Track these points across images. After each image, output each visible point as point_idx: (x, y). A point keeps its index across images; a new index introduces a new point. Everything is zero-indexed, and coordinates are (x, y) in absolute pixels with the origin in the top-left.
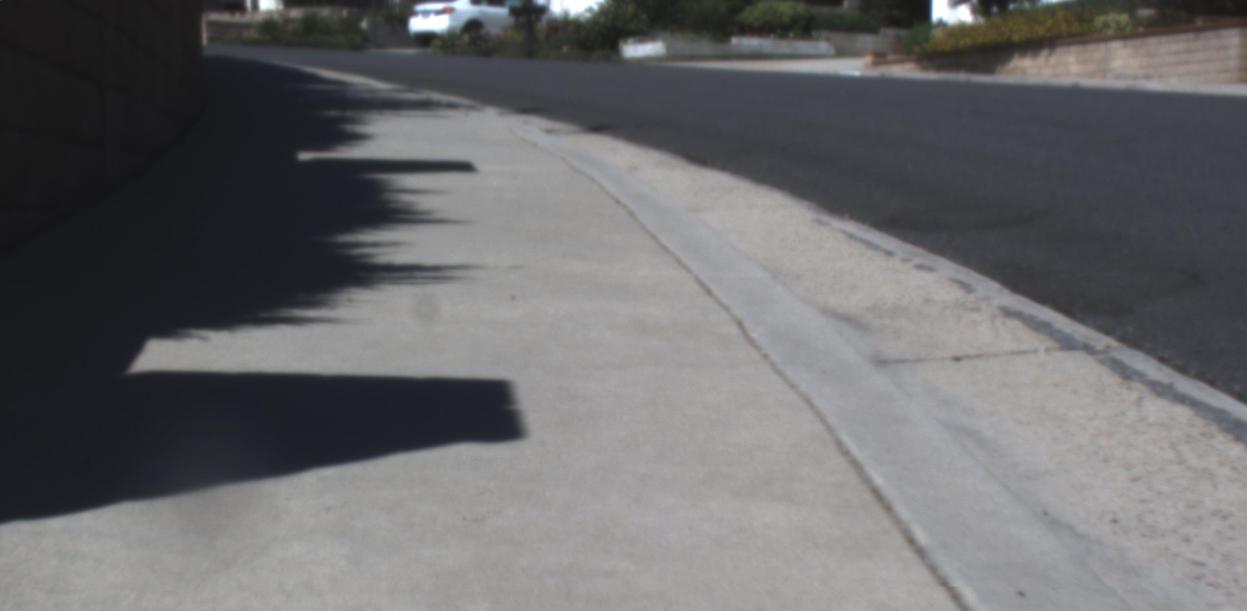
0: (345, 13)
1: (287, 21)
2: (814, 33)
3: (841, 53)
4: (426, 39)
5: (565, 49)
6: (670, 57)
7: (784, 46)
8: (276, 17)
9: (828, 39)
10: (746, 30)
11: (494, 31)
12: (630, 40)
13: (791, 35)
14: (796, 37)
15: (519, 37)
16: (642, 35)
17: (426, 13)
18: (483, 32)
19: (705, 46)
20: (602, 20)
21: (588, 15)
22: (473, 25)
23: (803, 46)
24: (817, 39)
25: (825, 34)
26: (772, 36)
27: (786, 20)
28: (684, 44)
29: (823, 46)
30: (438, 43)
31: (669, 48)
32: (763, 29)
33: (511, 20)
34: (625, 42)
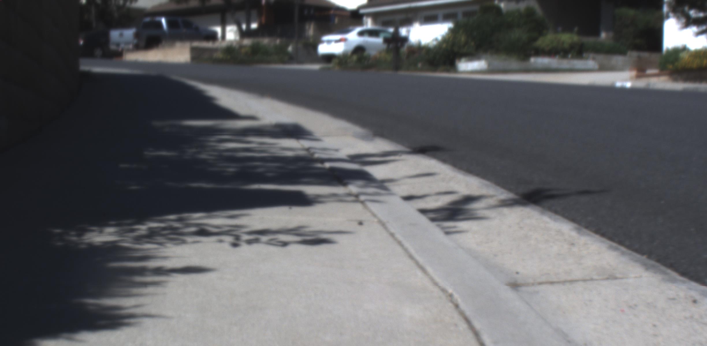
0: (278, 41)
1: (241, 47)
2: (585, 55)
3: (602, 68)
4: (329, 58)
5: (420, 65)
6: (490, 71)
7: (565, 63)
8: (234, 44)
9: (594, 59)
10: (539, 52)
11: (373, 53)
12: (463, 60)
13: (570, 56)
14: (573, 58)
15: (389, 57)
16: (471, 56)
17: (329, 42)
18: (366, 54)
19: (514, 63)
20: (444, 46)
21: (435, 43)
22: (359, 50)
23: (578, 63)
24: (587, 59)
25: (591, 55)
26: (557, 57)
27: (566, 46)
28: (499, 62)
29: (591, 63)
30: (335, 61)
31: (489, 65)
32: (551, 52)
33: (385, 46)
34: (460, 61)
